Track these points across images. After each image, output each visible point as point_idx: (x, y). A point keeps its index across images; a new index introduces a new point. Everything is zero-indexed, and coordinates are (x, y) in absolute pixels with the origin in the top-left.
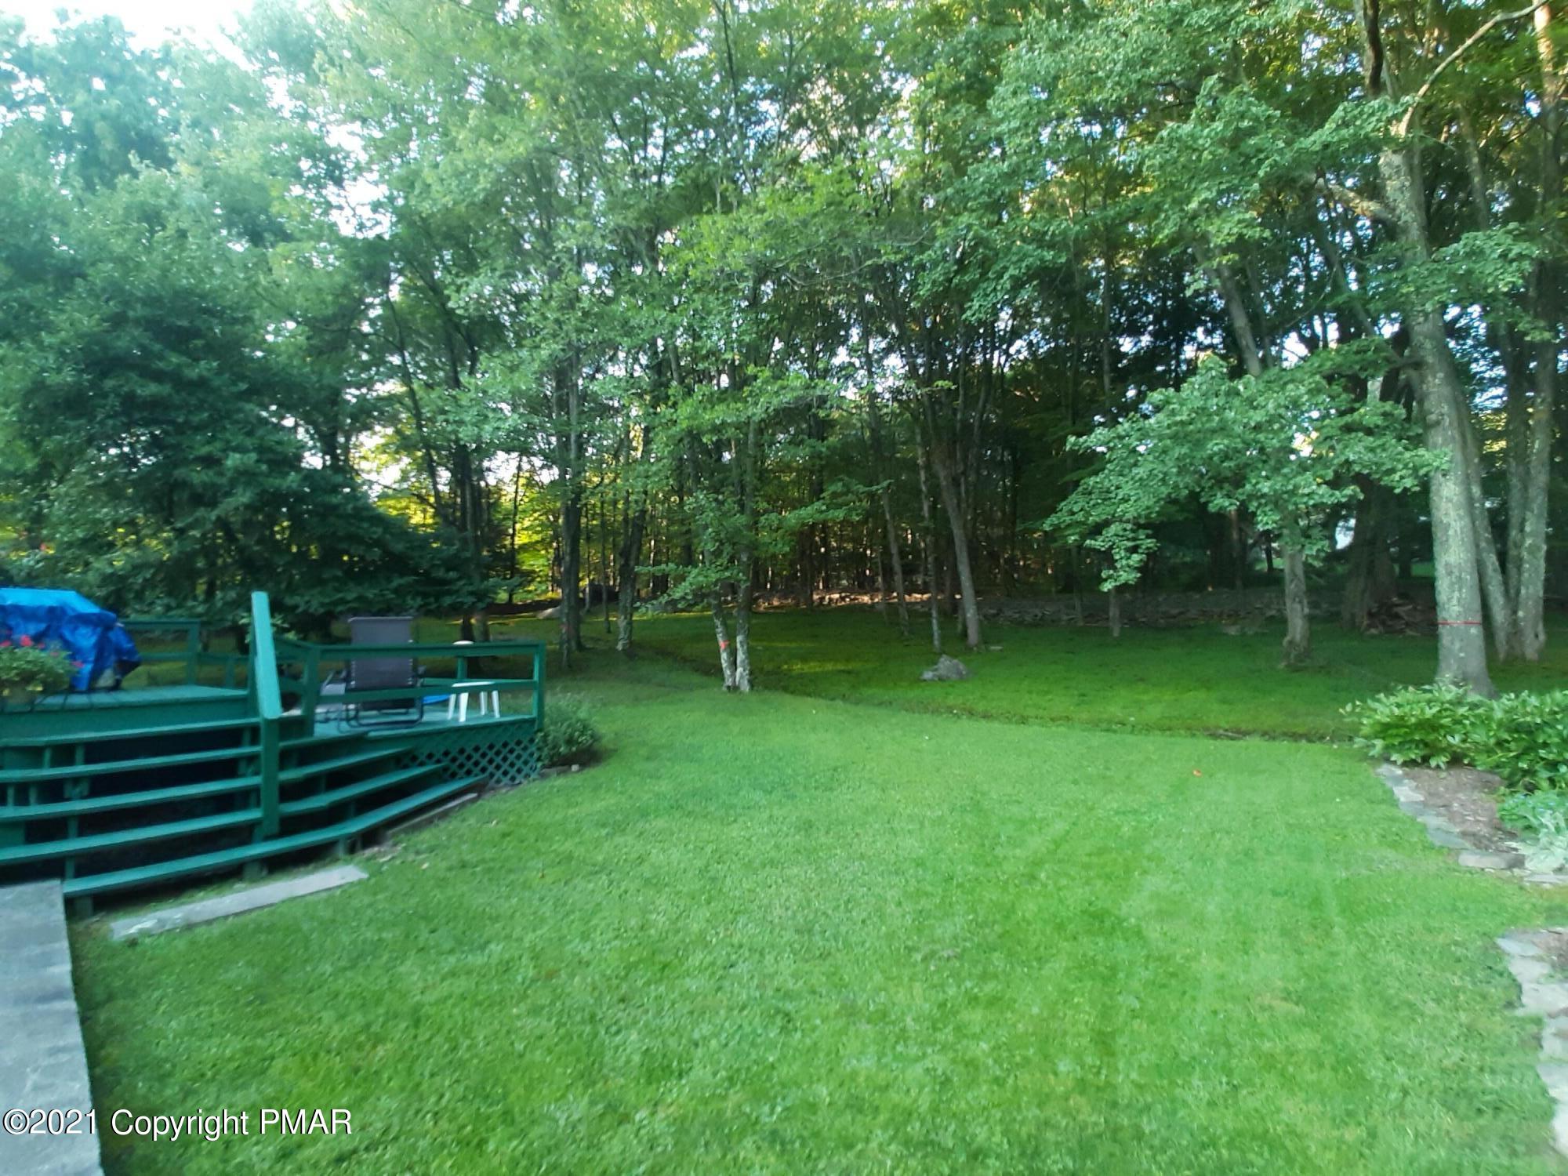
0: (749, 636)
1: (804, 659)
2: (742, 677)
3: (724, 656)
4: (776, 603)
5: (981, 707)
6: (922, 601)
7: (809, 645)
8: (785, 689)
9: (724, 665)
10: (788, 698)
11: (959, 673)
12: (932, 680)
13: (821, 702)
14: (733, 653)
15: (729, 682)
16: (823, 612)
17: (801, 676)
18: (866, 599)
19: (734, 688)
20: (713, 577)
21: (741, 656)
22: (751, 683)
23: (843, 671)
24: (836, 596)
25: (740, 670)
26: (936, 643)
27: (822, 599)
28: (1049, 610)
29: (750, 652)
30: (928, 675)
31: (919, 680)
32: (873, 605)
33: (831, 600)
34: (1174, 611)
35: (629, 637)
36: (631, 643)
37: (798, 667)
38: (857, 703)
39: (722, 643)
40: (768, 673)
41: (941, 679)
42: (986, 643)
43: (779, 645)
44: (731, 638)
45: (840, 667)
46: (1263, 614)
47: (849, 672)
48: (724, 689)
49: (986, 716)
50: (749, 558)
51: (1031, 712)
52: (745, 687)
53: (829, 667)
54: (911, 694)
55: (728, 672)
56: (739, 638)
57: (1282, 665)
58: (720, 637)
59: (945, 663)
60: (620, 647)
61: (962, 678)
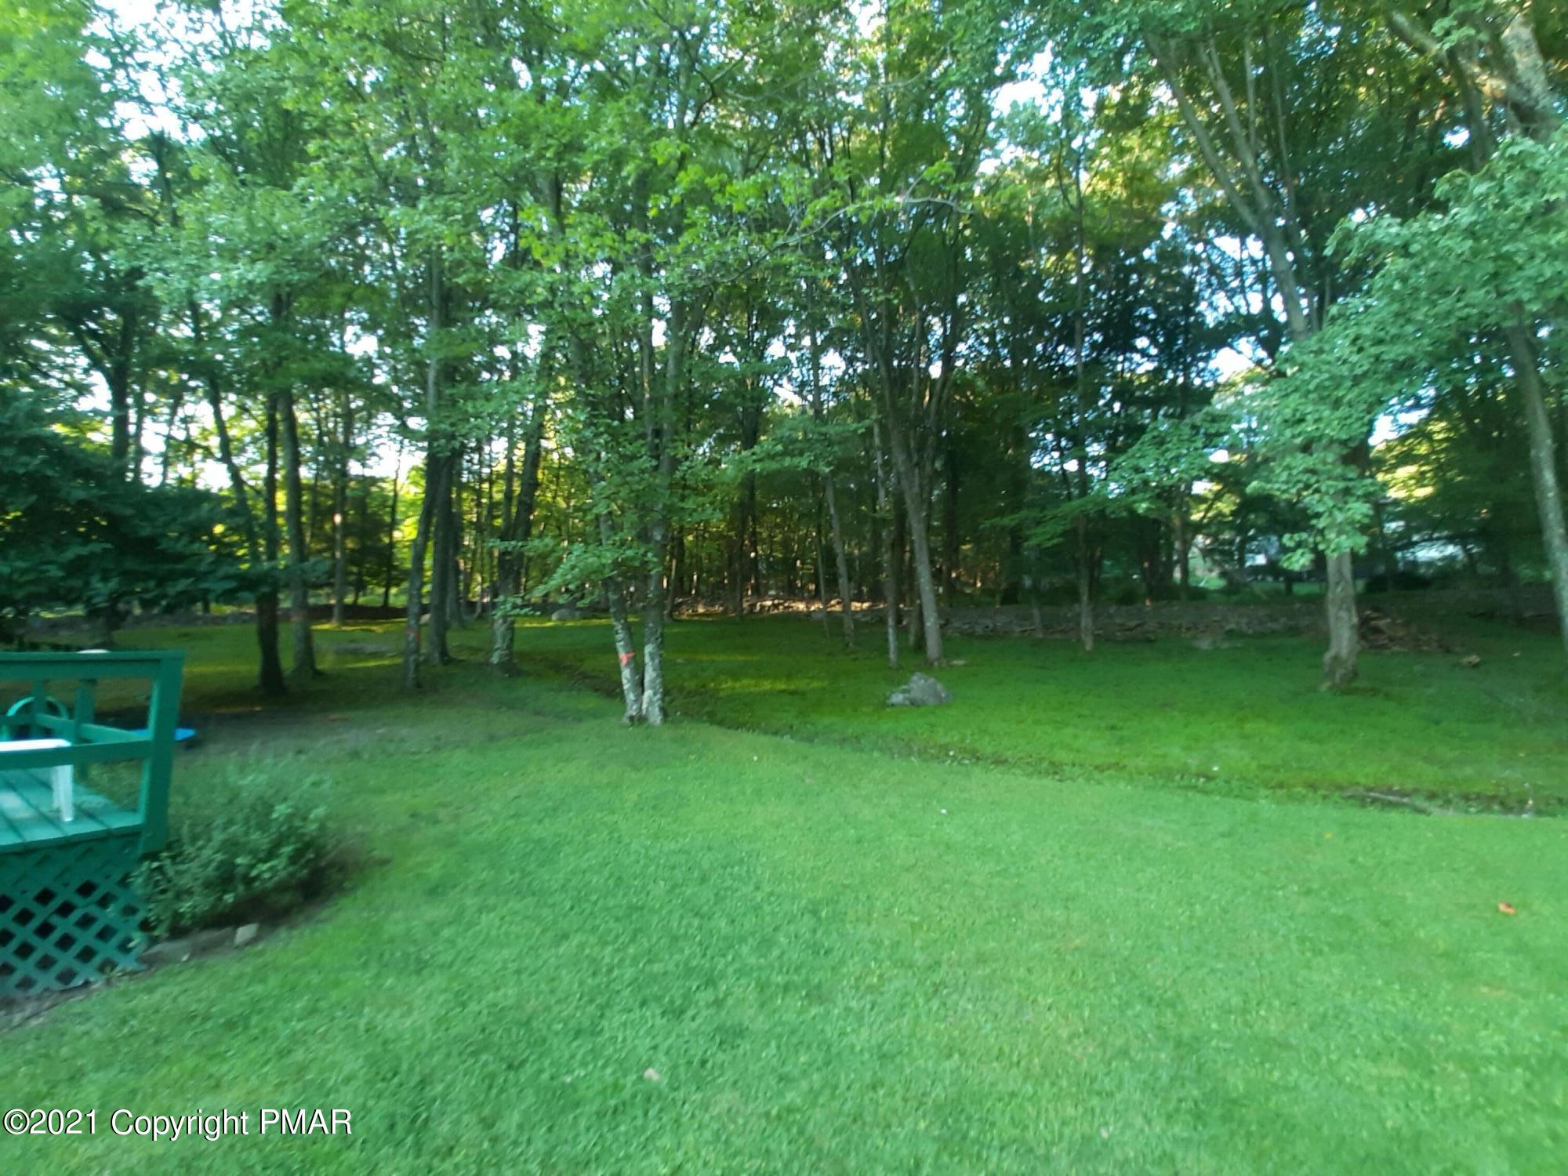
0: (661, 646)
1: (735, 674)
2: (651, 703)
3: (626, 674)
4: (701, 610)
5: (987, 747)
6: (862, 610)
7: (740, 658)
8: (714, 719)
9: (626, 687)
10: (715, 734)
11: (937, 695)
12: (902, 705)
13: (764, 739)
14: (639, 669)
15: (632, 711)
16: (754, 619)
17: (732, 698)
18: (801, 606)
19: (640, 720)
20: (608, 558)
21: (650, 674)
22: (664, 711)
23: (783, 691)
24: (769, 603)
25: (648, 693)
26: (892, 656)
27: (753, 606)
28: (1001, 621)
29: (663, 668)
30: (898, 698)
31: (884, 705)
32: (809, 614)
33: (762, 607)
34: (1133, 623)
35: (509, 647)
36: (511, 654)
37: (727, 685)
38: (809, 739)
39: (623, 656)
40: (690, 694)
41: (913, 703)
42: (945, 656)
43: (705, 658)
44: (636, 649)
45: (781, 686)
46: (1222, 627)
47: (793, 693)
48: (626, 720)
49: (999, 761)
50: (664, 537)
51: (1061, 755)
52: (656, 717)
53: (767, 685)
54: (886, 726)
55: (631, 697)
56: (648, 649)
57: (1324, 687)
58: (620, 645)
59: (919, 684)
60: (495, 659)
61: (941, 703)
